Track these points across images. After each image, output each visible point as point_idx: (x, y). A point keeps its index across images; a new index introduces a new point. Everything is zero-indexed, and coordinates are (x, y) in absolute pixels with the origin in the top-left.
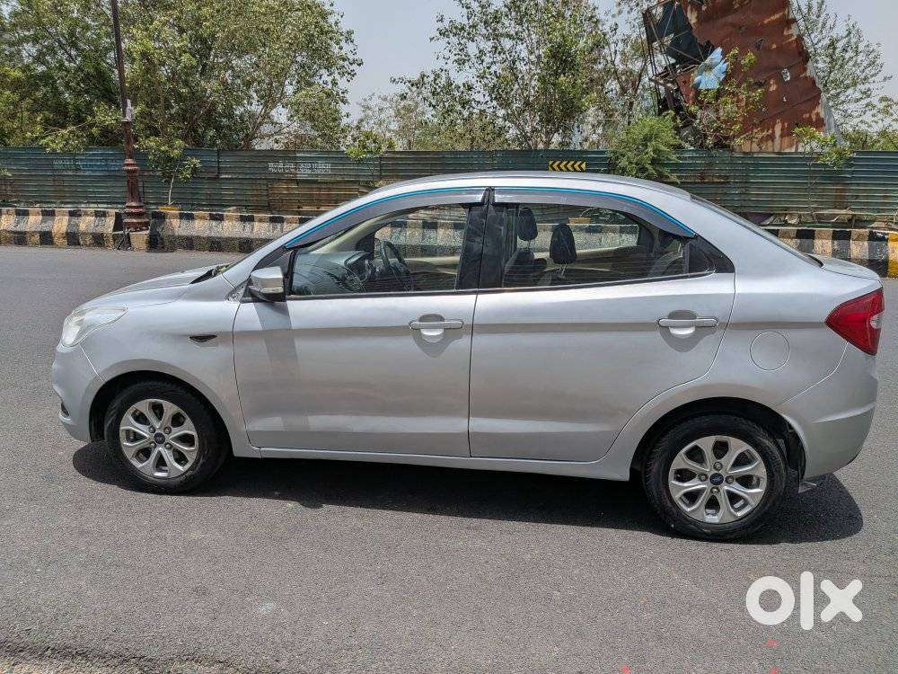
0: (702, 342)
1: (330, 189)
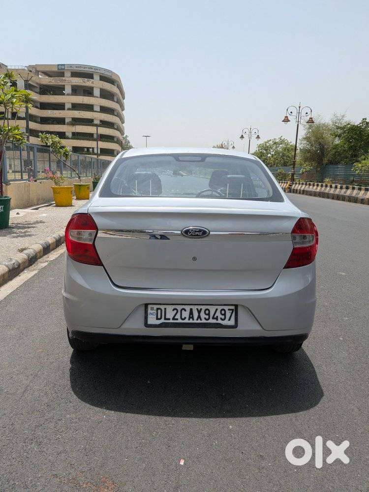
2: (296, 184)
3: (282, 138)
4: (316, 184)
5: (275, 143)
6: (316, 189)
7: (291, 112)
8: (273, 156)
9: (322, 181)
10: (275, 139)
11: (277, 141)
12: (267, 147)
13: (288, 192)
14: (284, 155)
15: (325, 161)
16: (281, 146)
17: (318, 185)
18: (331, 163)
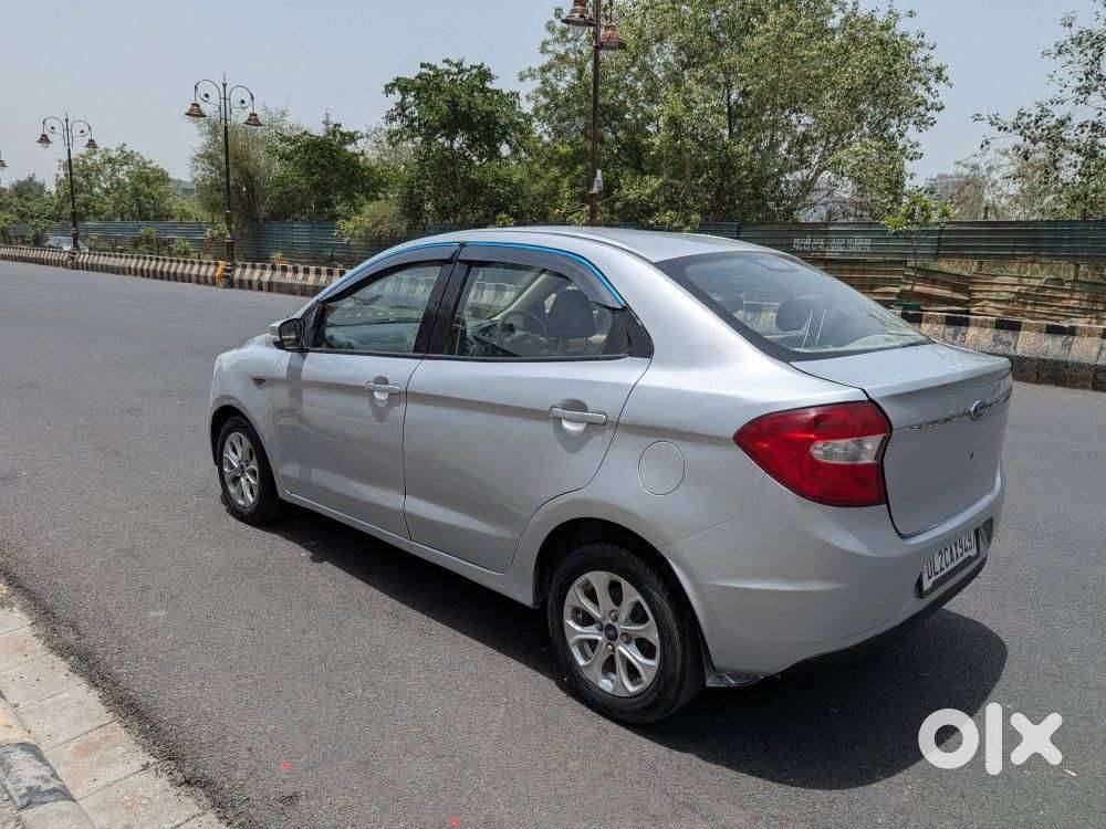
0: (592, 441)
1: (865, 272)
2: (193, 263)
3: (128, 149)
4: (301, 268)
5: (110, 160)
6: (305, 279)
7: (206, 95)
8: (107, 192)
9: (267, 259)
10: (107, 150)
11: (113, 156)
12: (90, 169)
13: (224, 287)
14: (136, 193)
15: (263, 211)
16: (125, 167)
17: (306, 271)
18: (277, 216)
